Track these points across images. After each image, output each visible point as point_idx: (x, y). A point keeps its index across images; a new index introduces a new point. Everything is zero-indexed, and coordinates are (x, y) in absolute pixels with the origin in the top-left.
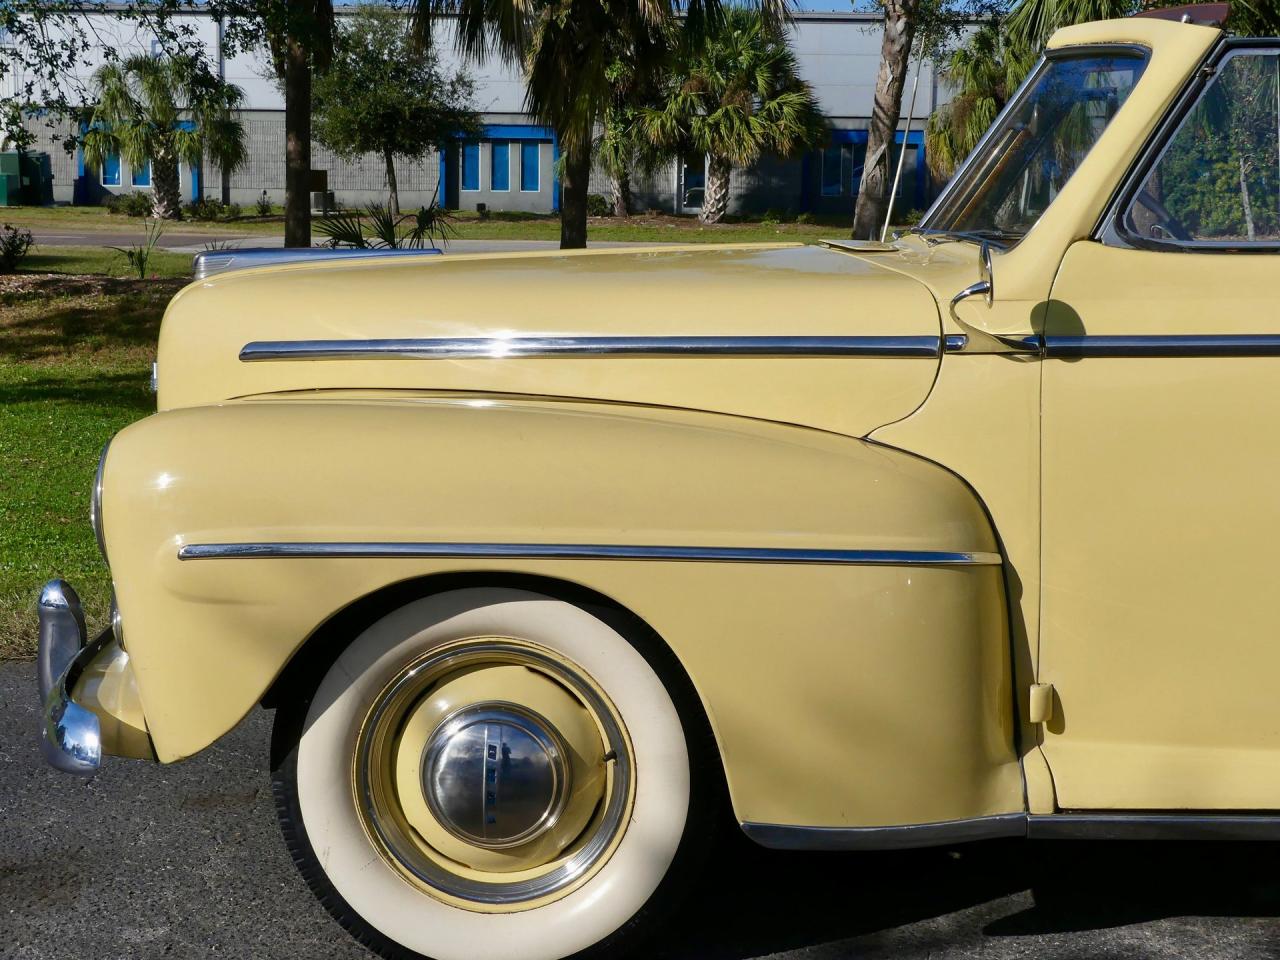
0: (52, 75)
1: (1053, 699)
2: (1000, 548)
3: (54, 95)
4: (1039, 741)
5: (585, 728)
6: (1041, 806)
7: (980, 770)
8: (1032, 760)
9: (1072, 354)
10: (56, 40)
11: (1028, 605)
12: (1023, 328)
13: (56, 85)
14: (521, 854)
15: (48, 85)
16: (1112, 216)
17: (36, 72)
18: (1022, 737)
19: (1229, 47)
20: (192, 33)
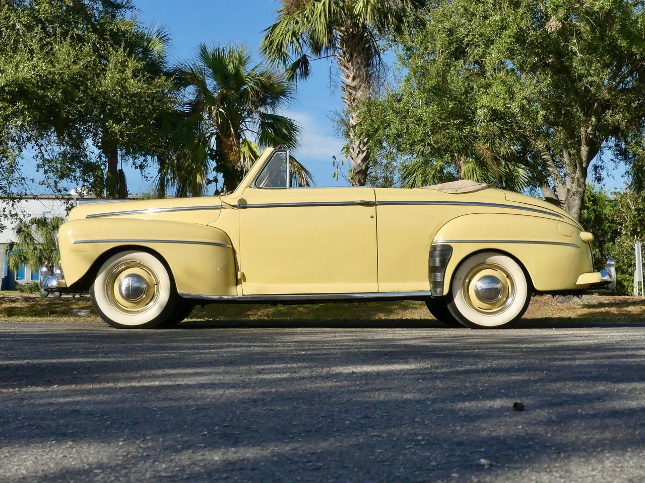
0: (13, 205)
1: (243, 275)
2: (232, 245)
3: (13, 213)
4: (241, 284)
5: (151, 279)
6: (240, 295)
7: (227, 285)
8: (239, 286)
9: (245, 208)
10: (15, 192)
11: (238, 256)
12: (236, 203)
13: (14, 209)
14: (138, 303)
15: (12, 209)
16: (254, 183)
17: (7, 203)
18: (238, 282)
19: (276, 151)
20: (67, 191)
